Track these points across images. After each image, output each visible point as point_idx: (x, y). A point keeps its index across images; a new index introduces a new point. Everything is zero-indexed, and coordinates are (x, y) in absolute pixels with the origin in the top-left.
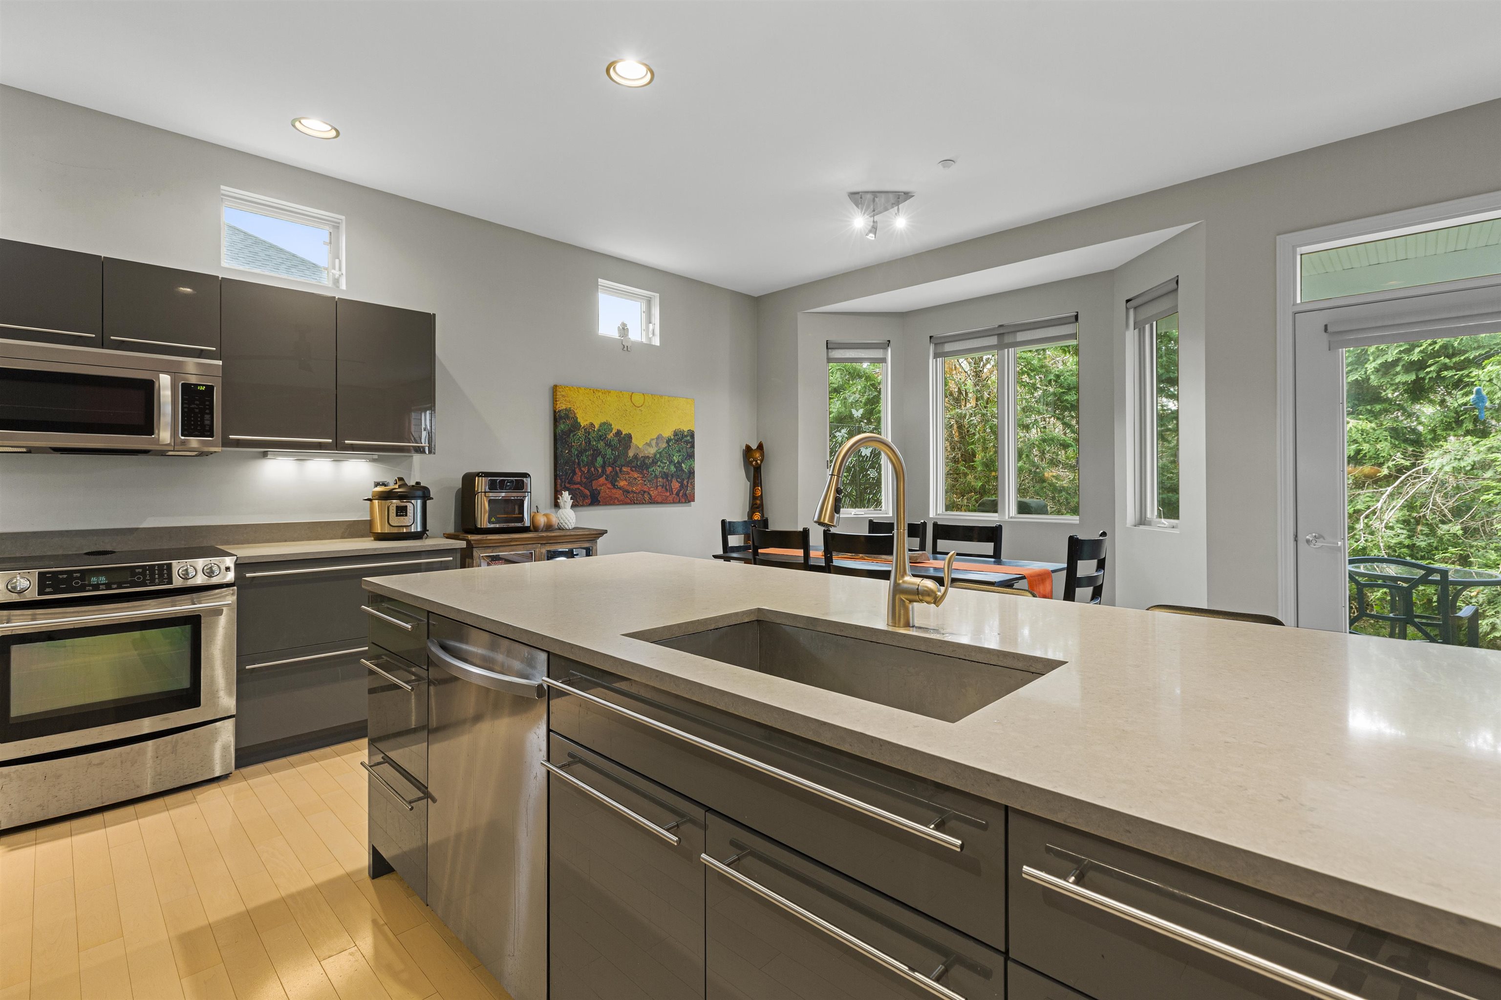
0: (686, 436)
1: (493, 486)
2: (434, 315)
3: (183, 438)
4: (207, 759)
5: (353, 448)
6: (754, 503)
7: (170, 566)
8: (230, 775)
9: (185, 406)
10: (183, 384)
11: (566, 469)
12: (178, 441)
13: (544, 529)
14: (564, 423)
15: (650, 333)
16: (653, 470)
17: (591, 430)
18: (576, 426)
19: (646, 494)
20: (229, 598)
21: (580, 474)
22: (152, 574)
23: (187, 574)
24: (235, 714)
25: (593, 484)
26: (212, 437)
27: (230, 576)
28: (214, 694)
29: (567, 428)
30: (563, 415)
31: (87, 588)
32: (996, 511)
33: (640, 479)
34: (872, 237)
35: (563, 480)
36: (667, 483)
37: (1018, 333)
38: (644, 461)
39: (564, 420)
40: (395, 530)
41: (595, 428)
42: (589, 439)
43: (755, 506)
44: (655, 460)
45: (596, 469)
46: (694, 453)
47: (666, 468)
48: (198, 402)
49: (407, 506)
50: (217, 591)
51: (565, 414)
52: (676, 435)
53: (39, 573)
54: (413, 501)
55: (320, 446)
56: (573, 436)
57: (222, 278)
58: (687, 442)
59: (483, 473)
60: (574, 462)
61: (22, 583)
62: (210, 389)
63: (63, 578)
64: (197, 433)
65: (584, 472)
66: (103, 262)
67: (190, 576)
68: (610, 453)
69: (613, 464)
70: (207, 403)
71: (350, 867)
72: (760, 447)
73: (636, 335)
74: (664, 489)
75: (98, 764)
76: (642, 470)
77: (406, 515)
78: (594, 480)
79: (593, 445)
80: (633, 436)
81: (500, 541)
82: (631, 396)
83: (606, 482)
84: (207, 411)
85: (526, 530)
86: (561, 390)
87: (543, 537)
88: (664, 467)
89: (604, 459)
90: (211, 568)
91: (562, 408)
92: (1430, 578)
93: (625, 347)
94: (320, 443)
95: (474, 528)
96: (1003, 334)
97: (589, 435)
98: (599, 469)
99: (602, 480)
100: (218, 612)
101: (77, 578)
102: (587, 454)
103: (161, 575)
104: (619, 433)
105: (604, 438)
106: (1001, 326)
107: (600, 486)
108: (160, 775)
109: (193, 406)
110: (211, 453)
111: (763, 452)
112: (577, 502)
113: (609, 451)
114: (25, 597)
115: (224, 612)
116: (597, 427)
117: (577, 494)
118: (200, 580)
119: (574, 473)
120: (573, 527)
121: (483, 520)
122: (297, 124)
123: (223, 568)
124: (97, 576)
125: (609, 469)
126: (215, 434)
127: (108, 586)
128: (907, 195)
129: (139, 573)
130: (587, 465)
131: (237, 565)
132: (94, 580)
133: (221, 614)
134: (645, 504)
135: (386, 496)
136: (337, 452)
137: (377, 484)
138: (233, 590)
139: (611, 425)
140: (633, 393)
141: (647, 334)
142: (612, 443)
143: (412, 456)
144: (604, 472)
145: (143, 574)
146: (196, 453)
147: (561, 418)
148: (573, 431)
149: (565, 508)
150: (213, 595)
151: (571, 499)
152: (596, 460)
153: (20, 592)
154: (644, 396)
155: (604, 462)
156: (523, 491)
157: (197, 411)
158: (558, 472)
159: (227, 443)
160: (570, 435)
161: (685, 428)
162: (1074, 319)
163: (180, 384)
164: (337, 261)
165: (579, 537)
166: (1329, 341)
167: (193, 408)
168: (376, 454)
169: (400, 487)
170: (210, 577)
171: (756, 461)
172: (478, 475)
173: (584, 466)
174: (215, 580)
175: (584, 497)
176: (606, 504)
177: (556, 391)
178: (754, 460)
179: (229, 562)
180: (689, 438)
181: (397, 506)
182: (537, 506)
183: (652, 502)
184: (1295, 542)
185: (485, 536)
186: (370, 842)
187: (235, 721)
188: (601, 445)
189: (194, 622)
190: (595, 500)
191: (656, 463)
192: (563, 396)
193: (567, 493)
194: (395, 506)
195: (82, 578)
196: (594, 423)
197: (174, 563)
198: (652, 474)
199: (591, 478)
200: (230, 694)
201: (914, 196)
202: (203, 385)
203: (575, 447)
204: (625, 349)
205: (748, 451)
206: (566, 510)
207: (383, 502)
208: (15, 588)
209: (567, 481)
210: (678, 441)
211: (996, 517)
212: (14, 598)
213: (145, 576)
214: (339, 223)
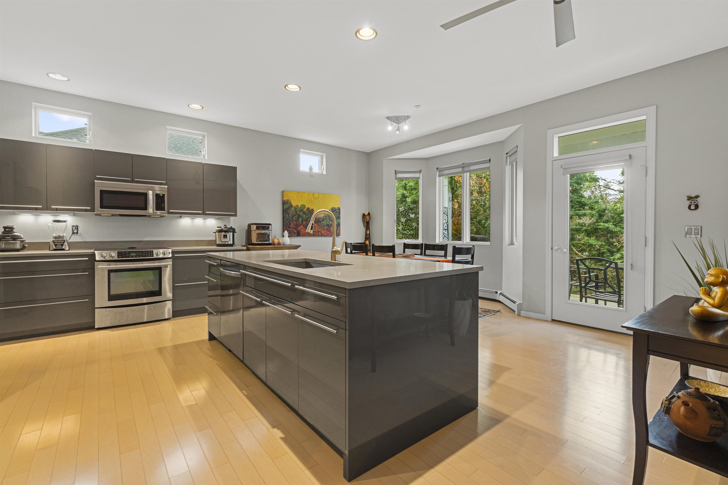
0: (337, 210)
1: (258, 228)
2: (236, 167)
3: (156, 211)
4: (163, 313)
5: (209, 214)
6: (366, 237)
7: (153, 251)
8: (171, 319)
9: (157, 201)
10: (156, 194)
11: (287, 222)
12: (154, 212)
13: (277, 245)
14: (286, 205)
15: (322, 169)
16: (323, 223)
17: (297, 208)
18: (291, 206)
19: (320, 232)
20: (170, 263)
21: (293, 224)
22: (148, 254)
23: (158, 254)
24: (172, 299)
25: (298, 228)
26: (164, 211)
27: (170, 256)
28: (165, 292)
29: (287, 207)
30: (286, 202)
31: (130, 257)
32: (461, 240)
33: (317, 226)
34: (398, 132)
35: (286, 226)
36: (329, 228)
37: (471, 166)
38: (319, 219)
39: (286, 204)
40: (223, 243)
41: (299, 207)
42: (296, 211)
43: (367, 238)
44: (323, 219)
45: (299, 222)
46: (340, 217)
47: (328, 222)
48: (160, 200)
49: (227, 235)
50: (166, 260)
51: (287, 202)
52: (333, 209)
53: (118, 252)
54: (229, 233)
55: (198, 214)
56: (290, 210)
57: (167, 158)
58: (337, 212)
59: (254, 223)
60: (290, 220)
61: (113, 254)
62: (164, 195)
63: (124, 254)
64: (160, 210)
65: (294, 223)
66: (132, 156)
67: (159, 255)
68: (305, 216)
69: (306, 221)
70: (163, 200)
71: (203, 338)
72: (369, 214)
73: (316, 170)
74: (327, 231)
75: (134, 310)
76: (318, 223)
77: (227, 238)
78: (298, 227)
79: (298, 213)
80: (314, 210)
81: (260, 248)
82: (313, 194)
83: (303, 227)
84: (163, 202)
85: (270, 244)
86: (285, 193)
87: (276, 247)
88: (327, 222)
89: (302, 219)
90: (165, 252)
91: (286, 199)
92: (611, 266)
93: (311, 175)
94: (198, 213)
95: (251, 243)
96: (464, 167)
97: (296, 209)
98: (300, 223)
99: (302, 227)
100: (166, 266)
101: (127, 254)
102: (295, 217)
103: (150, 254)
104: (308, 209)
105: (302, 211)
106: (463, 164)
107: (301, 229)
108: (151, 316)
109: (159, 201)
110: (164, 216)
111: (370, 216)
112: (292, 235)
113: (304, 216)
114: (114, 258)
115: (169, 267)
116: (299, 206)
117: (291, 232)
118: (161, 256)
119: (290, 224)
120: (289, 244)
121: (254, 241)
122: (190, 106)
123: (168, 252)
124: (133, 253)
125: (304, 223)
126: (165, 210)
127: (136, 257)
128: (408, 117)
129: (144, 253)
130: (295, 221)
131: (172, 252)
132: (132, 254)
133: (168, 267)
134: (319, 236)
135: (220, 231)
136: (204, 216)
137: (218, 227)
138: (171, 260)
139: (305, 206)
140: (314, 193)
141: (321, 170)
142: (306, 213)
143: (230, 217)
144: (302, 224)
145: (145, 253)
146: (160, 216)
147: (285, 203)
148: (290, 208)
149: (286, 237)
150: (165, 261)
151: (288, 234)
152: (299, 219)
153: (113, 257)
154: (319, 194)
155: (302, 220)
156: (269, 230)
157: (160, 202)
158: (284, 224)
159: (169, 213)
160: (289, 209)
161: (336, 207)
162: (489, 161)
163: (155, 194)
164: (204, 149)
165: (290, 248)
166: (563, 172)
167: (159, 202)
168: (217, 217)
169: (225, 228)
170: (164, 255)
171: (367, 220)
172: (252, 224)
173: (294, 221)
174: (166, 256)
175: (294, 233)
176: (303, 236)
177: (283, 193)
178: (366, 219)
179: (170, 251)
180: (338, 210)
181: (224, 235)
182: (275, 236)
183: (322, 235)
184: (552, 250)
185: (255, 246)
186: (208, 330)
187: (172, 302)
188: (301, 213)
189: (159, 269)
190: (299, 234)
191: (324, 220)
192: (286, 195)
193: (286, 231)
194: (223, 234)
195: (129, 254)
196: (298, 205)
197: (154, 250)
198: (322, 225)
199: (297, 226)
200: (170, 293)
201: (410, 117)
202: (161, 194)
203: (291, 214)
204: (311, 176)
205: (364, 215)
206: (286, 238)
207: (219, 233)
208: (111, 256)
209: (288, 227)
210: (333, 212)
211: (461, 242)
212: (111, 259)
213: (146, 254)
214: (205, 135)
